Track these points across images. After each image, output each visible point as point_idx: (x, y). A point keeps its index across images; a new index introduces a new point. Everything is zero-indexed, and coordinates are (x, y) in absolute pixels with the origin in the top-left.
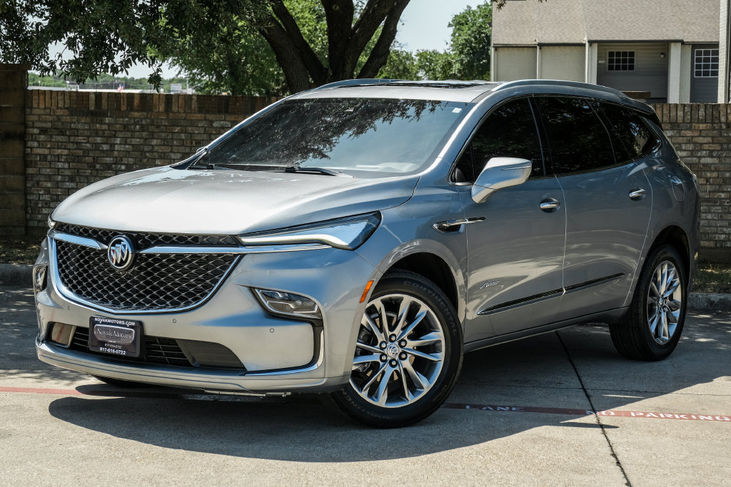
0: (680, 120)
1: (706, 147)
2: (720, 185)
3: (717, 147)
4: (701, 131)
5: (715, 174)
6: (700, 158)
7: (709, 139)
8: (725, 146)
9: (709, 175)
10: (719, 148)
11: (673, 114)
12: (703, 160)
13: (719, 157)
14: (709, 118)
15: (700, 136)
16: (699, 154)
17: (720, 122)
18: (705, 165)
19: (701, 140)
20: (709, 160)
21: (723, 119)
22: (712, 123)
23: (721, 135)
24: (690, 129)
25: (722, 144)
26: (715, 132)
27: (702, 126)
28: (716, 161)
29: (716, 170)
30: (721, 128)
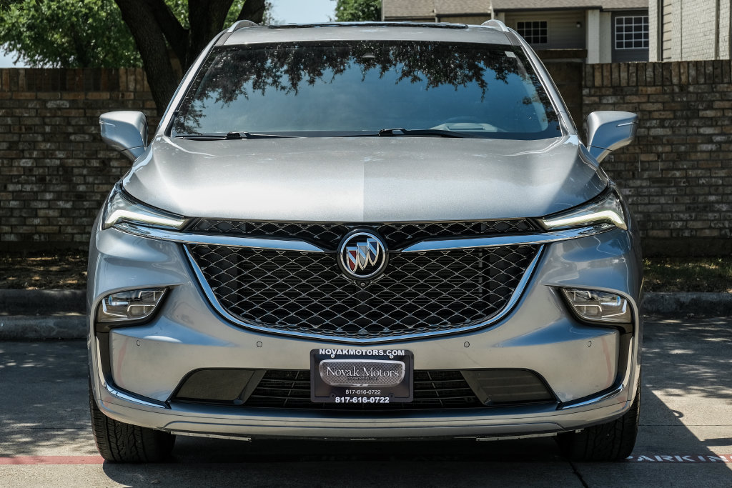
0: (624, 83)
1: (656, 115)
2: (674, 162)
3: (669, 115)
4: (649, 95)
5: (668, 149)
6: (649, 128)
7: (660, 106)
8: (679, 114)
9: (660, 149)
10: (671, 116)
11: (615, 75)
12: (653, 132)
13: (672, 127)
14: (658, 81)
15: (648, 102)
16: (648, 125)
17: (672, 84)
18: (655, 137)
19: (649, 107)
20: (660, 132)
21: (675, 80)
22: (663, 85)
23: (673, 101)
24: (636, 94)
25: (674, 111)
26: (666, 96)
27: (650, 90)
28: (668, 132)
29: (670, 143)
30: (673, 92)
